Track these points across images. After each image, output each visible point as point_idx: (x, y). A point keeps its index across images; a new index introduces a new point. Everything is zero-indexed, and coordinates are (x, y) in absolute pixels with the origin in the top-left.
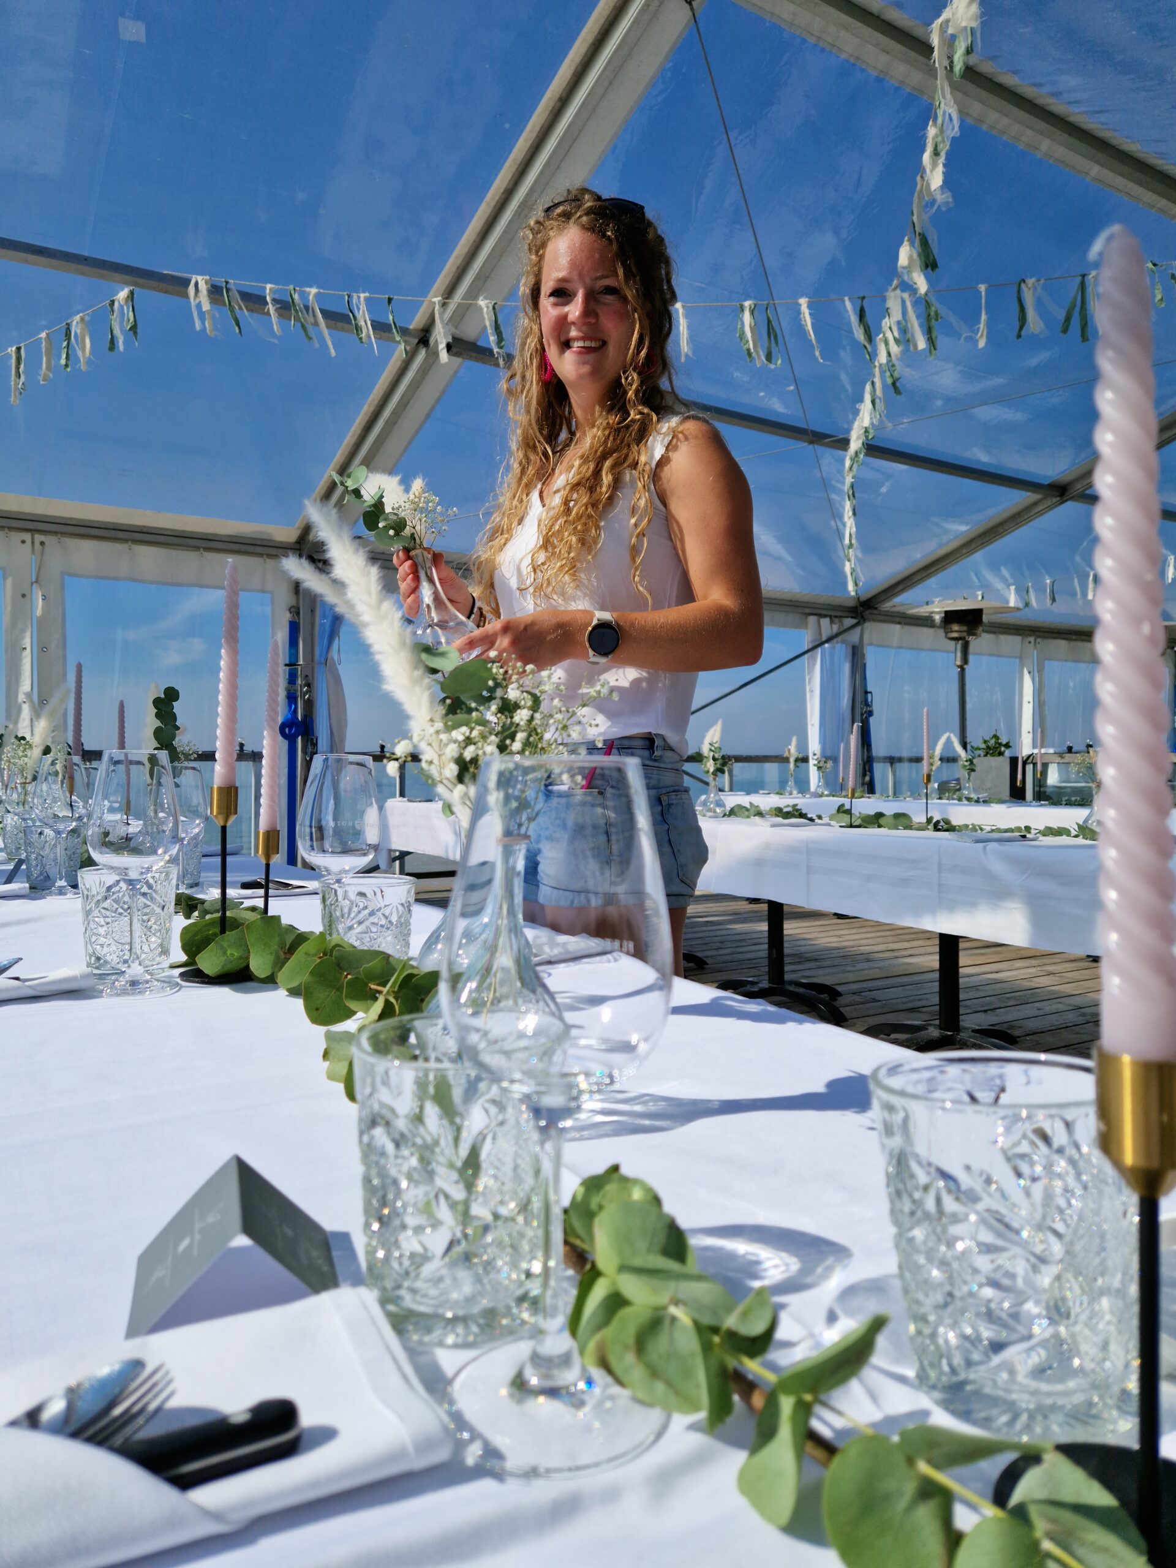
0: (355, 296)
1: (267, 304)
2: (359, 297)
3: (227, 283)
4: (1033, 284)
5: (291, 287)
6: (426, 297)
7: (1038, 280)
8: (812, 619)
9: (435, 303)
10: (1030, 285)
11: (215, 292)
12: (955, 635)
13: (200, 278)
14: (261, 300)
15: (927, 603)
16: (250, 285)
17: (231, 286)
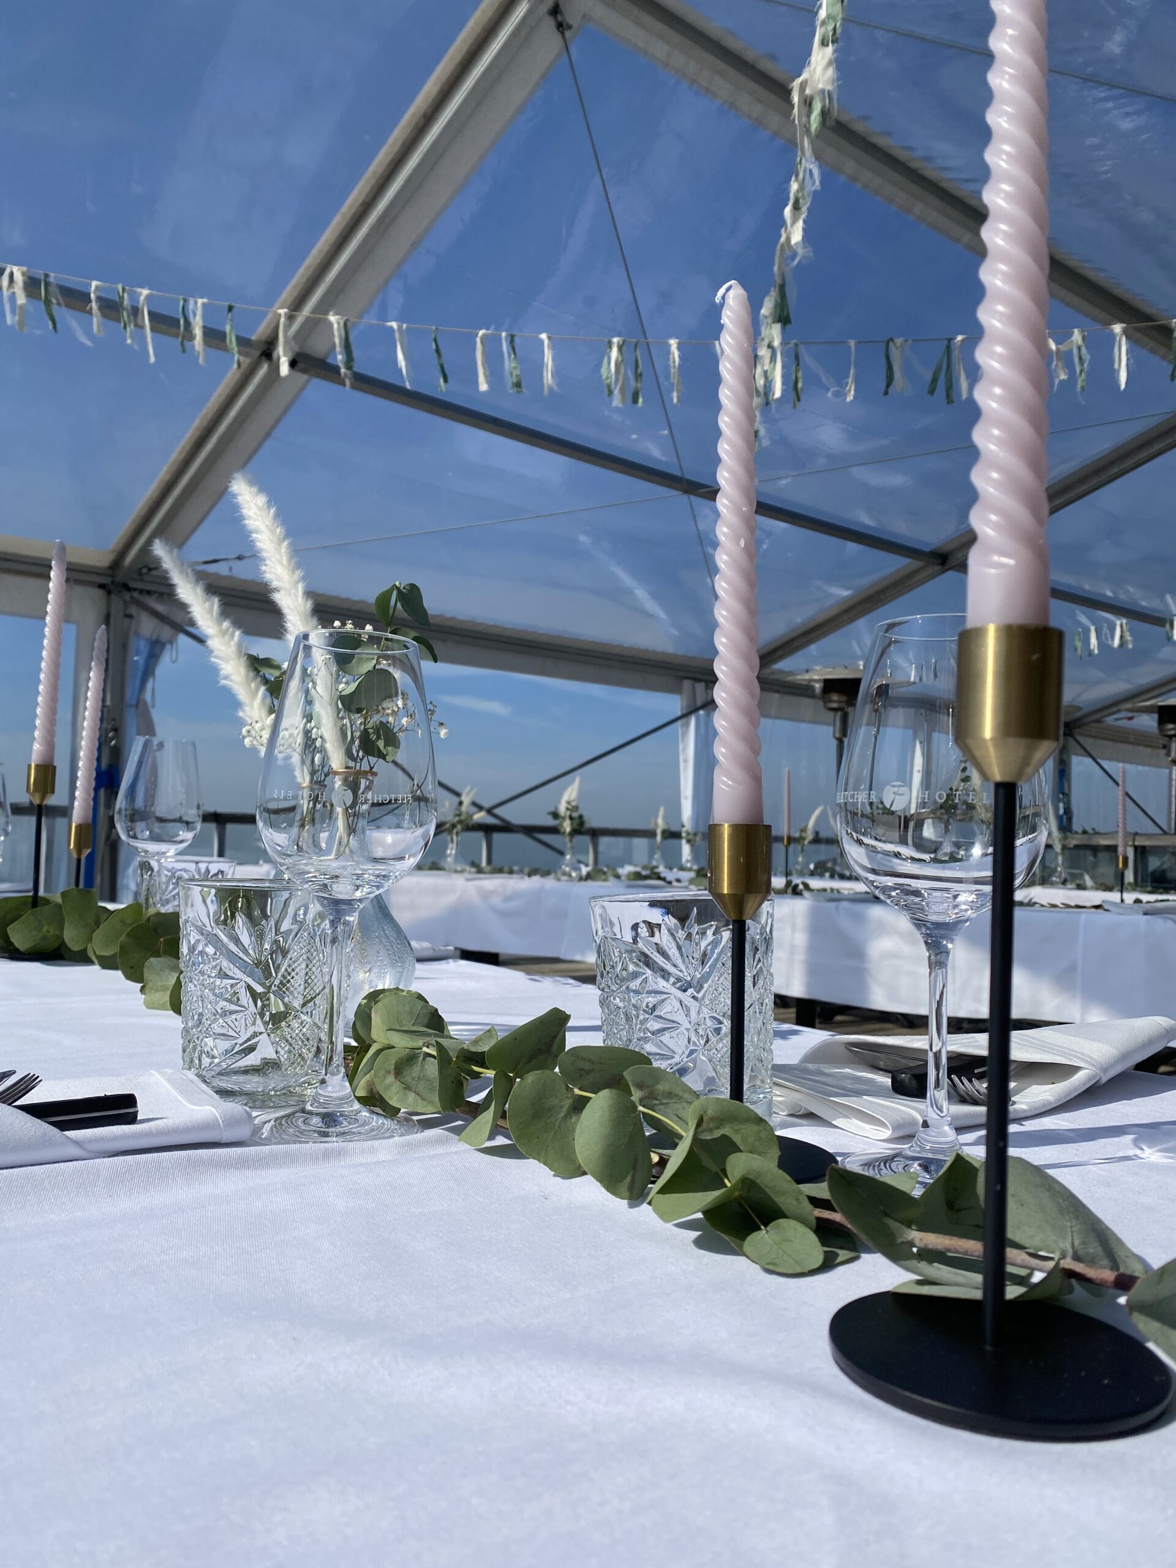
0: (191, 301)
1: (90, 301)
2: (196, 303)
3: (47, 276)
4: (901, 344)
5: (120, 287)
6: (271, 308)
7: (907, 341)
8: (687, 684)
9: (280, 315)
10: (898, 344)
11: (32, 285)
12: (834, 705)
13: (15, 269)
14: (85, 297)
15: (807, 671)
16: (73, 281)
17: (52, 279)
